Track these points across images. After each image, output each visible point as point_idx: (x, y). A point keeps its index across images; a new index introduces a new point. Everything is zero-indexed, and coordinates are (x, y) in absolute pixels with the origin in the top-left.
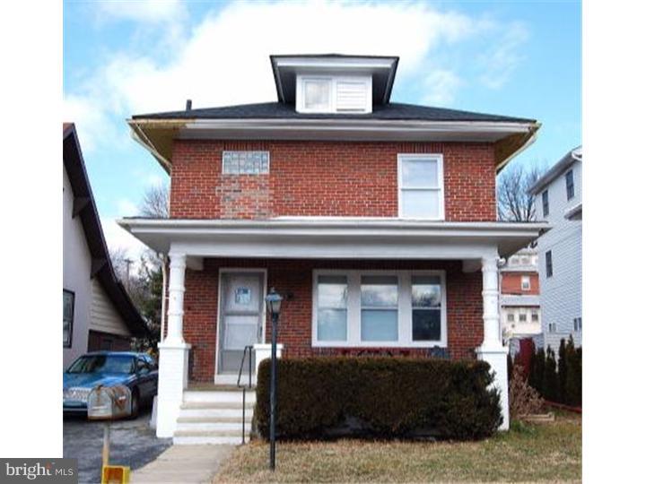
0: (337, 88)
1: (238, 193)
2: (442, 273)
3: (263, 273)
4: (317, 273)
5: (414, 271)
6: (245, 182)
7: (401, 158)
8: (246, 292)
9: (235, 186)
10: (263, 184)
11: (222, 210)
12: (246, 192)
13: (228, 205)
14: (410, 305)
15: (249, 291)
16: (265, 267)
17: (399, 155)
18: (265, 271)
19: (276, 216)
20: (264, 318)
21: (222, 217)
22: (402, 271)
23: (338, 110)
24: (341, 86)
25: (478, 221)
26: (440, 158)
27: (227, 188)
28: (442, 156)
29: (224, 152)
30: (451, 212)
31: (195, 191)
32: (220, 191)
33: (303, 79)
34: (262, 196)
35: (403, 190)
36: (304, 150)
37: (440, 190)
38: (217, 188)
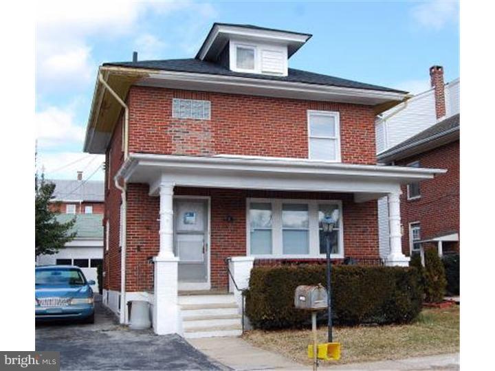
0: (262, 54)
1: (186, 134)
2: (340, 203)
3: (207, 200)
4: (249, 200)
5: (321, 201)
6: (191, 125)
7: (310, 112)
8: (192, 215)
9: (184, 128)
10: (206, 127)
11: (173, 148)
12: (193, 133)
13: (177, 143)
14: (318, 227)
15: (194, 215)
16: (210, 195)
17: (309, 111)
18: (209, 198)
19: (217, 154)
20: (209, 236)
21: (173, 152)
22: (311, 201)
23: (263, 72)
24: (265, 52)
25: (364, 164)
26: (337, 115)
27: (177, 129)
28: (338, 113)
29: (174, 99)
30: (346, 157)
31: (151, 131)
32: (171, 131)
33: (235, 44)
34: (206, 137)
35: (311, 138)
36: (237, 102)
37: (337, 139)
38: (169, 129)
